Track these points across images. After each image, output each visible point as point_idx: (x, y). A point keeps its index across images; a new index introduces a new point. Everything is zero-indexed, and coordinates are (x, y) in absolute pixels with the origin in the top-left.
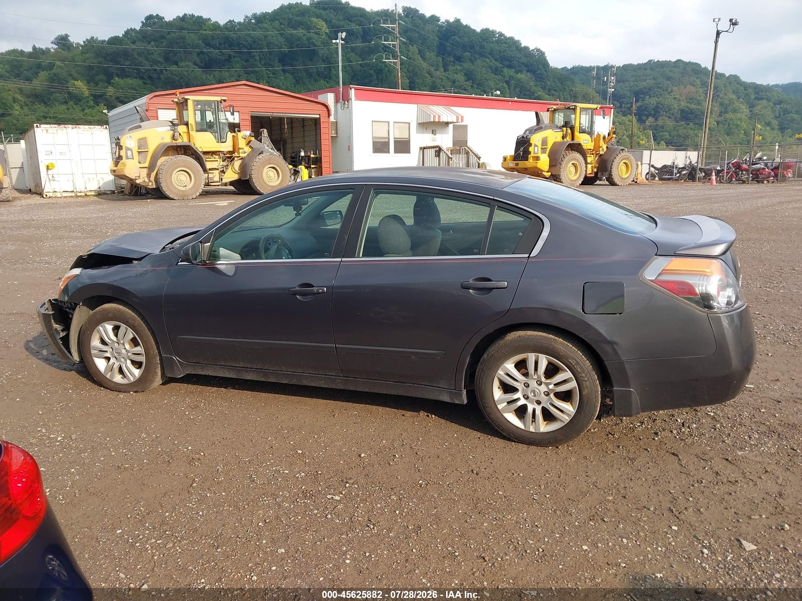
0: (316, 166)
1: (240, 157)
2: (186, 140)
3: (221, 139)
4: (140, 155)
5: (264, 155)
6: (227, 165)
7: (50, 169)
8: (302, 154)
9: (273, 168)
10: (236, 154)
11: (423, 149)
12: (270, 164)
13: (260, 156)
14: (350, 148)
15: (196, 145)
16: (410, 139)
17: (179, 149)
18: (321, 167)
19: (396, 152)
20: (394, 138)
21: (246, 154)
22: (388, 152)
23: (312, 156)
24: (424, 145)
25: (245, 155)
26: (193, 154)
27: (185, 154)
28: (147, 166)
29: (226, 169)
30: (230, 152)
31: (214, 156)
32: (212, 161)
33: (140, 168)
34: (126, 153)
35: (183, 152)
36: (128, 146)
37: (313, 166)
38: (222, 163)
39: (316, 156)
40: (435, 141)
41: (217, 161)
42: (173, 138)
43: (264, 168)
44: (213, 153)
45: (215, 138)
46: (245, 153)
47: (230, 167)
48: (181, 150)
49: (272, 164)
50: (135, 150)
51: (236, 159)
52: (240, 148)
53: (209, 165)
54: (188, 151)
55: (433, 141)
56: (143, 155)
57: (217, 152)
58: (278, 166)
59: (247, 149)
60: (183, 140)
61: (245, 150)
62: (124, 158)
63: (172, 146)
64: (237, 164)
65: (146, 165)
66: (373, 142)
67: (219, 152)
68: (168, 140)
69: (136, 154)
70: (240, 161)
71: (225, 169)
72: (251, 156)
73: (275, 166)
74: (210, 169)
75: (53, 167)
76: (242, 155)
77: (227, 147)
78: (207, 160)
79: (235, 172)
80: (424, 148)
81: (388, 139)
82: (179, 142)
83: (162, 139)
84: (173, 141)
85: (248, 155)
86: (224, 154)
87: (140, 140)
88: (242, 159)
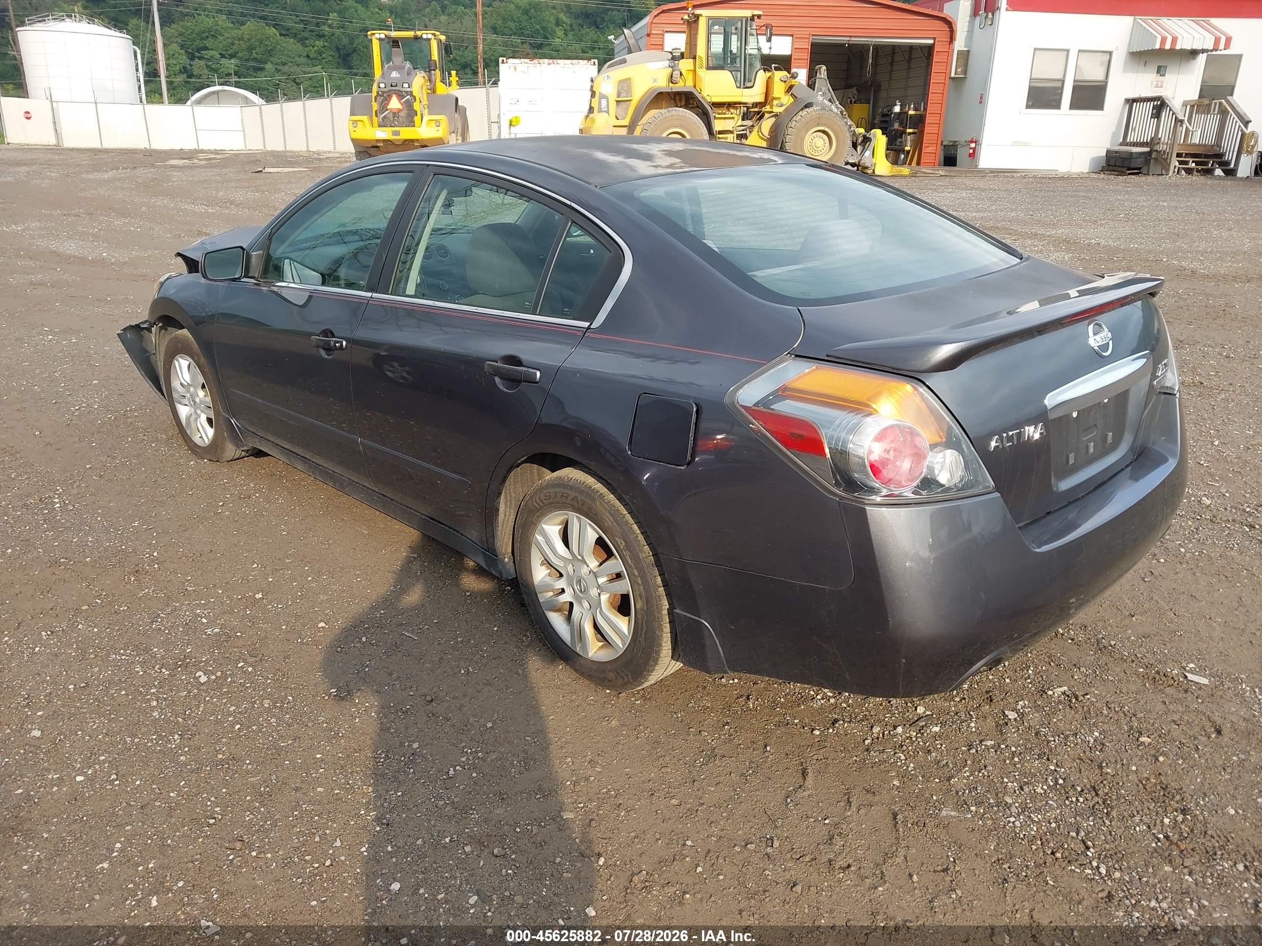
0: (916, 131)
1: (772, 112)
2: (690, 83)
3: (746, 82)
4: (620, 106)
5: (811, 109)
6: (753, 126)
7: (514, 126)
8: (897, 109)
9: (824, 132)
10: (768, 108)
11: (1131, 102)
12: (819, 125)
13: (804, 112)
14: (982, 99)
15: (703, 92)
16: (1106, 83)
17: (677, 97)
18: (923, 131)
19: (1074, 106)
20: (1074, 81)
21: (784, 108)
22: (1057, 106)
23: (911, 112)
24: (1136, 95)
25: (781, 110)
26: (698, 107)
27: (687, 106)
28: (627, 124)
29: (750, 132)
30: (756, 105)
31: (732, 110)
32: (725, 118)
33: (614, 126)
34: (600, 103)
35: (683, 103)
36: (604, 92)
37: (909, 131)
38: (740, 122)
39: (918, 113)
40: (1161, 87)
41: (734, 118)
42: (671, 79)
43: (807, 131)
44: (730, 105)
45: (736, 81)
46: (782, 106)
47: (756, 129)
48: (681, 99)
49: (823, 125)
50: (613, 98)
51: (767, 115)
52: (774, 98)
53: (718, 125)
54: (691, 102)
55: (1157, 86)
56: (624, 106)
57: (735, 103)
58: (832, 130)
59: (787, 100)
60: (684, 85)
61: (782, 100)
62: (596, 110)
63: (668, 93)
64: (767, 124)
65: (626, 122)
66: (1030, 88)
67: (740, 103)
68: (662, 84)
69: (613, 104)
70: (774, 119)
71: (748, 132)
72: (792, 112)
73: (827, 129)
74: (721, 132)
75: (518, 122)
76: (777, 110)
77: (754, 95)
78: (717, 116)
79: (762, 138)
80: (1134, 100)
81: (1061, 82)
82: (680, 87)
83: (655, 81)
84: (671, 84)
85: (786, 110)
86: (748, 108)
87: (621, 82)
88: (776, 116)
